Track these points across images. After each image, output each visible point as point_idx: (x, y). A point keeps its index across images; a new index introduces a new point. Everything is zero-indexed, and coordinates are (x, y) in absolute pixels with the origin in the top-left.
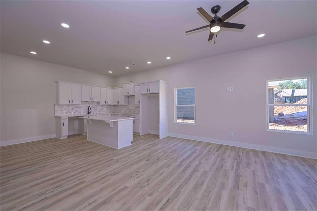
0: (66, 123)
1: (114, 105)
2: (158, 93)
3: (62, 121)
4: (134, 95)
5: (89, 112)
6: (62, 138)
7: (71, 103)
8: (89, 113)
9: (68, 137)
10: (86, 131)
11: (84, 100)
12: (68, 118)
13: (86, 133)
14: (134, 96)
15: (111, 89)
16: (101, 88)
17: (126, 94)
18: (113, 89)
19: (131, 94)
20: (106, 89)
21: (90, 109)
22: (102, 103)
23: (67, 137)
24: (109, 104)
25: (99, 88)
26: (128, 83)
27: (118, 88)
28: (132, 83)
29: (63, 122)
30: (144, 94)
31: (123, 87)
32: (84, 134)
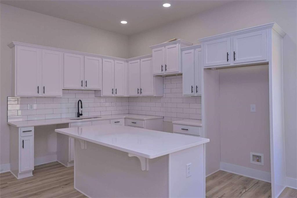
0: (30, 139)
1: (129, 98)
2: (267, 63)
3: (21, 136)
4: (180, 72)
5: (78, 113)
6: (19, 177)
7: (41, 94)
8: (79, 115)
9: (33, 173)
10: (72, 160)
11: (68, 86)
12: (32, 129)
13: (73, 162)
14: (181, 74)
15: (123, 62)
16: (104, 60)
17: (159, 72)
18: (127, 62)
19: (171, 70)
20: (112, 61)
21: (82, 108)
22: (107, 92)
23: (31, 175)
24: (119, 94)
25: (100, 59)
26: (165, 45)
27: (140, 59)
28: (176, 43)
29: (23, 139)
30: (210, 69)
31: (151, 57)
32: (69, 166)
